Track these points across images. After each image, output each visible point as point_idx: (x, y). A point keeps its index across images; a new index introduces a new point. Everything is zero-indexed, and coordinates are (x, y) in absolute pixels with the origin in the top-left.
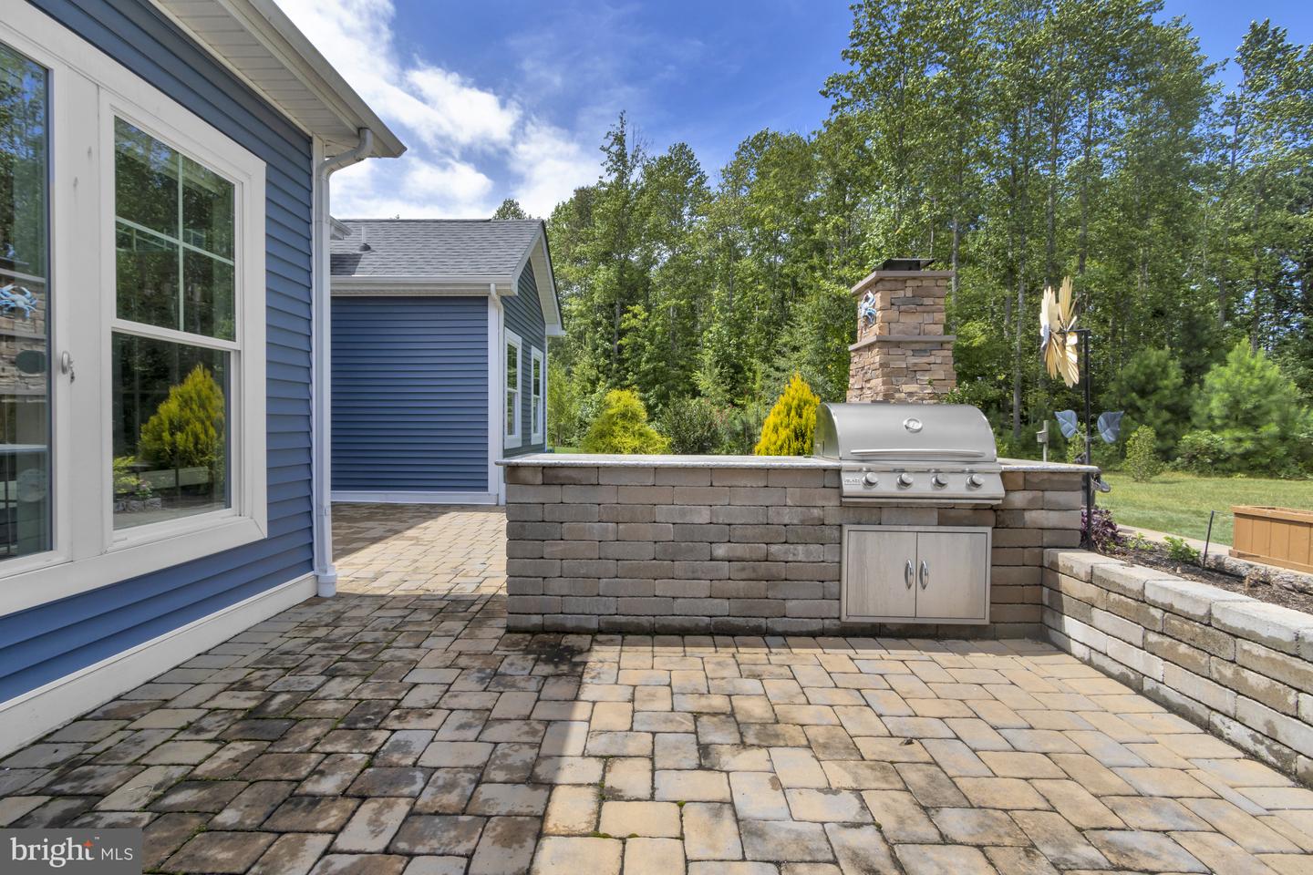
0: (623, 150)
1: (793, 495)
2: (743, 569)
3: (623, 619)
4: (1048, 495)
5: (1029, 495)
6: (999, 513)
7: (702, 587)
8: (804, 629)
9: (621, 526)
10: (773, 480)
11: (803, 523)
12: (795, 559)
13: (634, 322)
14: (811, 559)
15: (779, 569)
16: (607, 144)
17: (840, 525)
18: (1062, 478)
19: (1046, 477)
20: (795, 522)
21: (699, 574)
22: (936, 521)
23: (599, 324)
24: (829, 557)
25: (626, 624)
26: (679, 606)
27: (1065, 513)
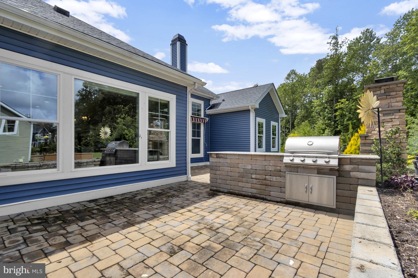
0: (337, 41)
1: (272, 163)
2: (259, 182)
3: (232, 191)
4: (360, 167)
5: (352, 166)
6: (340, 172)
7: (249, 185)
8: (275, 200)
9: (231, 168)
10: (267, 158)
11: (275, 171)
12: (273, 180)
13: (342, 106)
14: (277, 181)
15: (268, 183)
16: (329, 41)
17: (285, 172)
18: (366, 161)
19: (359, 160)
20: (273, 170)
21: (248, 182)
22: (316, 173)
23: (326, 108)
24: (282, 181)
25: (233, 192)
26: (244, 189)
27: (368, 174)
